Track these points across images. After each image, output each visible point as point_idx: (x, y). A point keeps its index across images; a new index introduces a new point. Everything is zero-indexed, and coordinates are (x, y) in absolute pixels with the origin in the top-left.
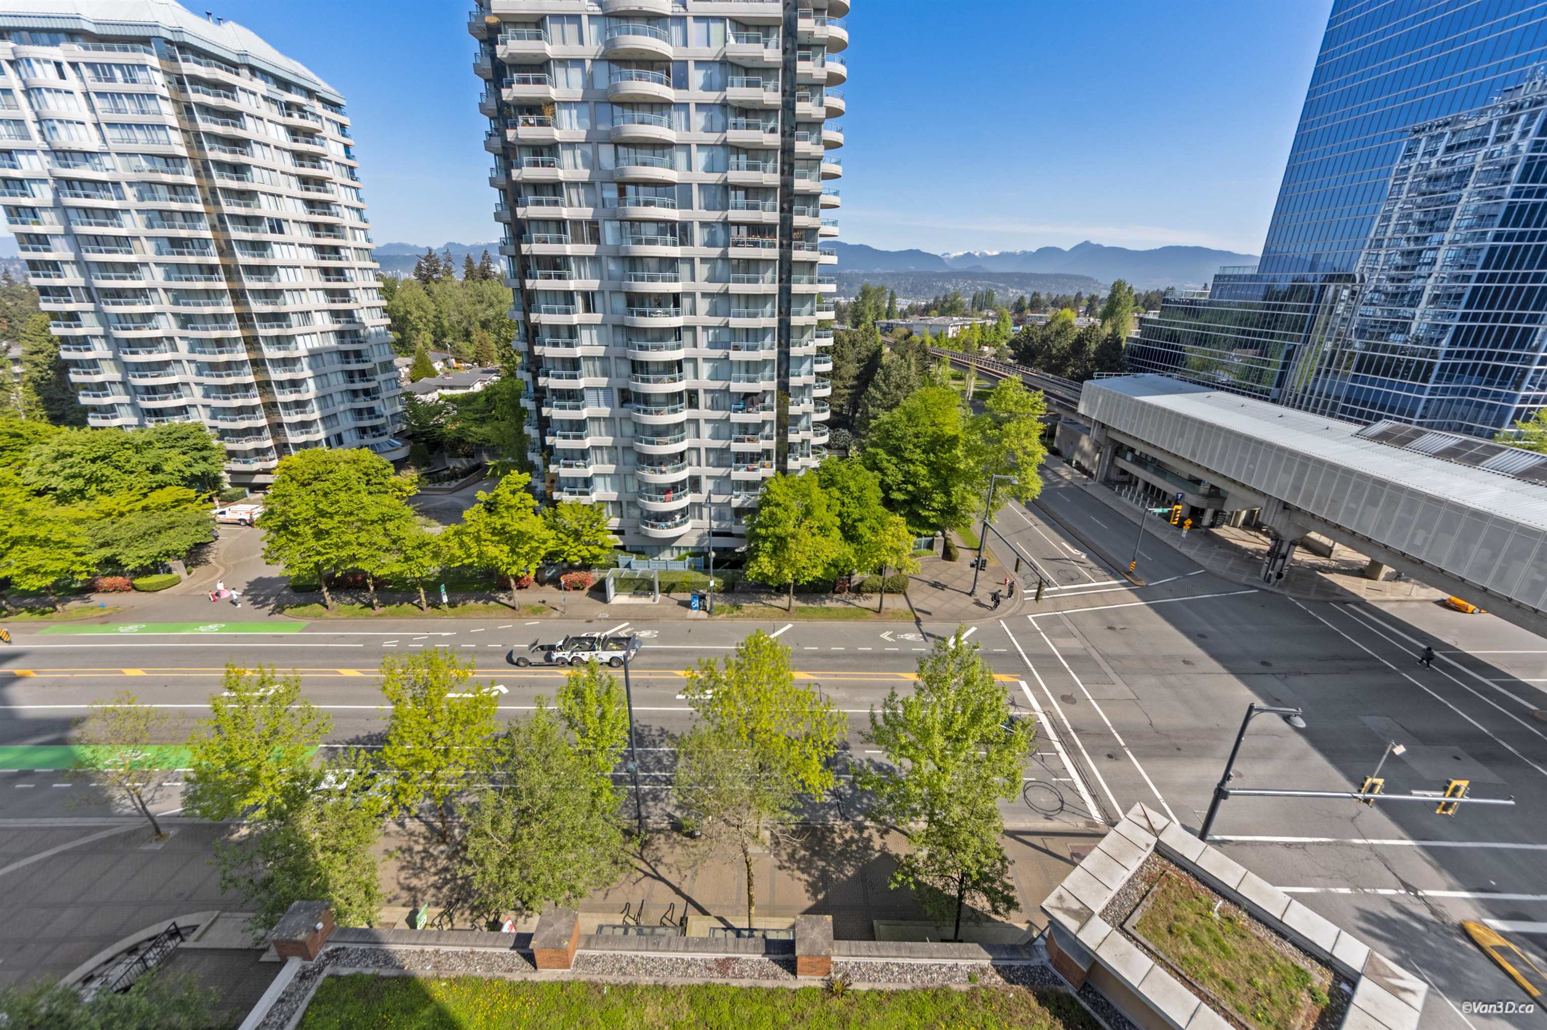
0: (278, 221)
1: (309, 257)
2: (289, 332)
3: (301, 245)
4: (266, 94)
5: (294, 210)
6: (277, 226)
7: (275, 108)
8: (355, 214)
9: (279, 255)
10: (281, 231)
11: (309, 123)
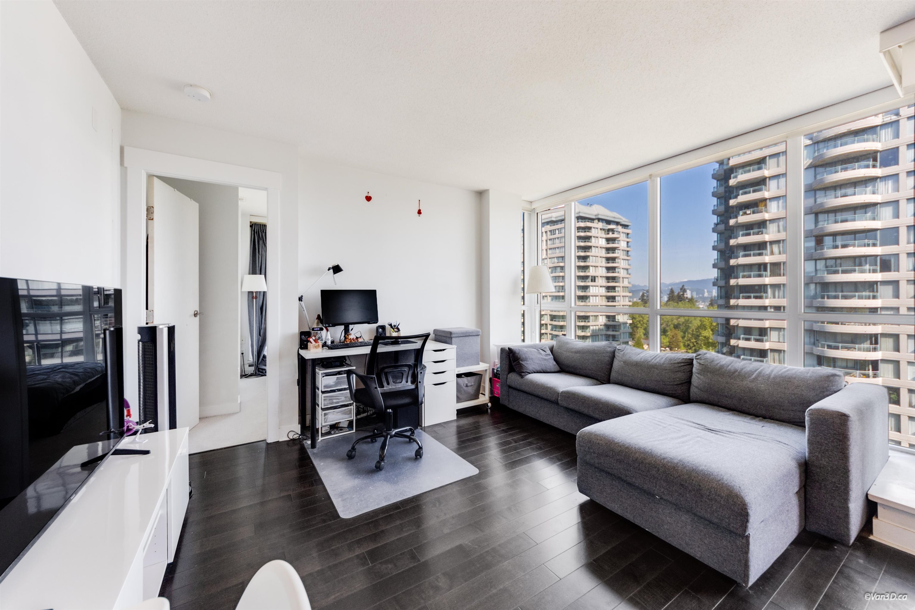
0: (595, 277)
1: (603, 291)
2: (588, 324)
3: (601, 287)
4: (601, 228)
5: (603, 272)
6: (594, 279)
7: (603, 232)
8: (625, 271)
9: (592, 291)
10: (595, 281)
11: (615, 235)
